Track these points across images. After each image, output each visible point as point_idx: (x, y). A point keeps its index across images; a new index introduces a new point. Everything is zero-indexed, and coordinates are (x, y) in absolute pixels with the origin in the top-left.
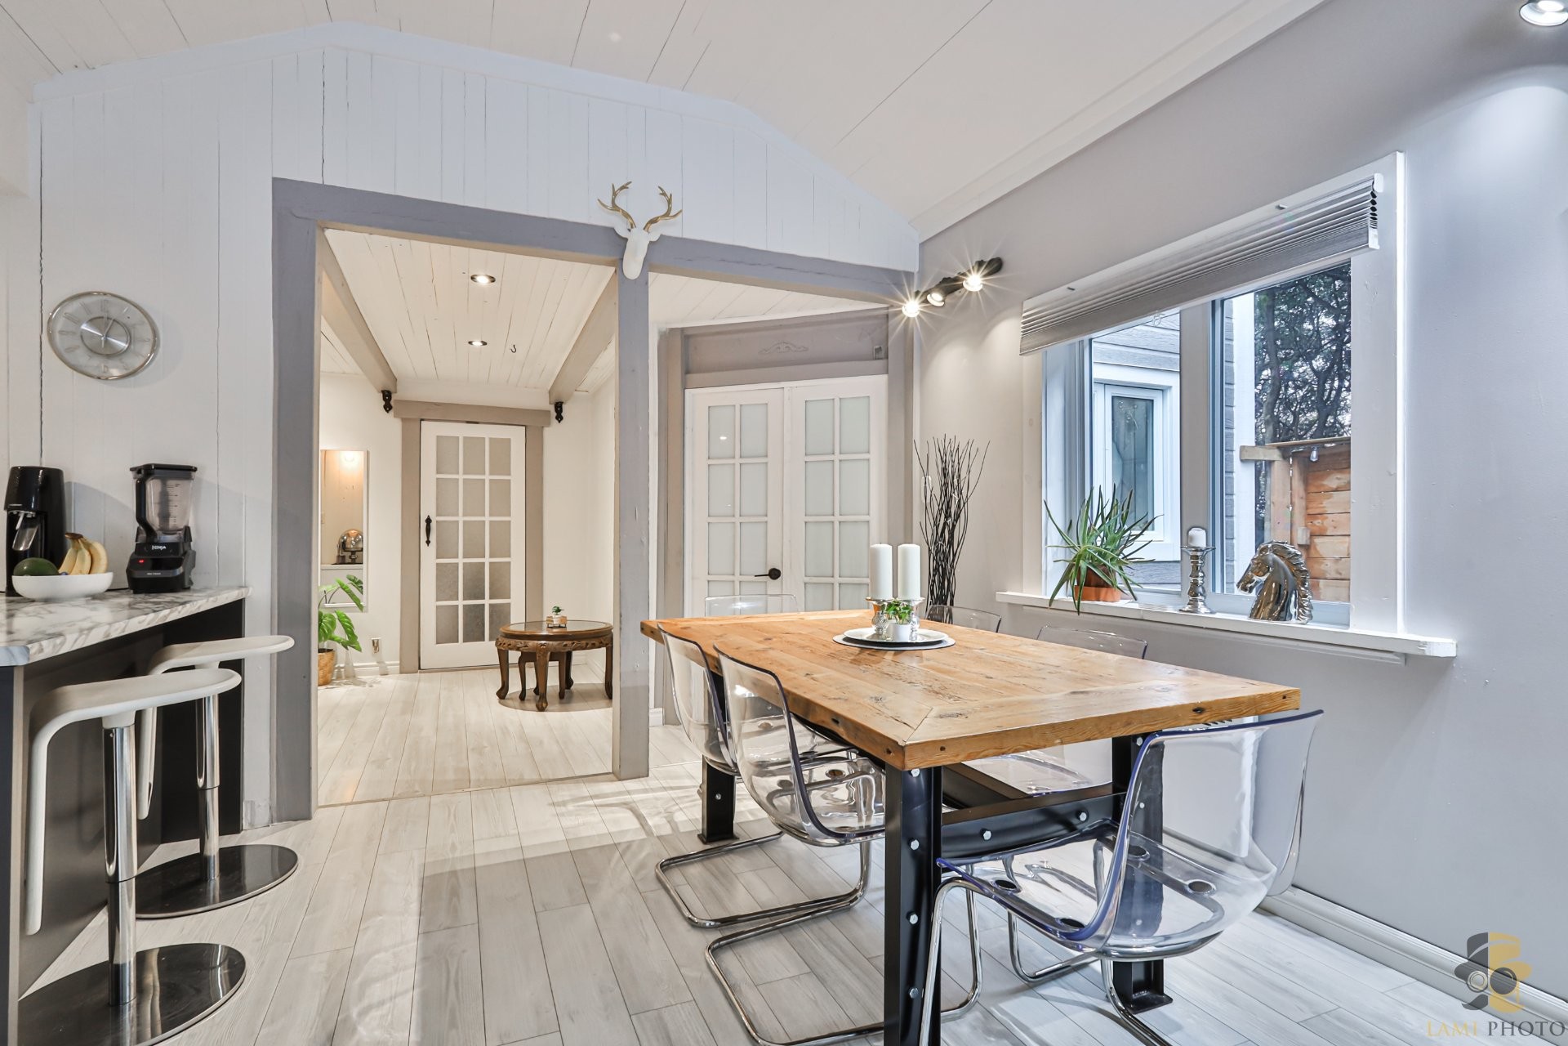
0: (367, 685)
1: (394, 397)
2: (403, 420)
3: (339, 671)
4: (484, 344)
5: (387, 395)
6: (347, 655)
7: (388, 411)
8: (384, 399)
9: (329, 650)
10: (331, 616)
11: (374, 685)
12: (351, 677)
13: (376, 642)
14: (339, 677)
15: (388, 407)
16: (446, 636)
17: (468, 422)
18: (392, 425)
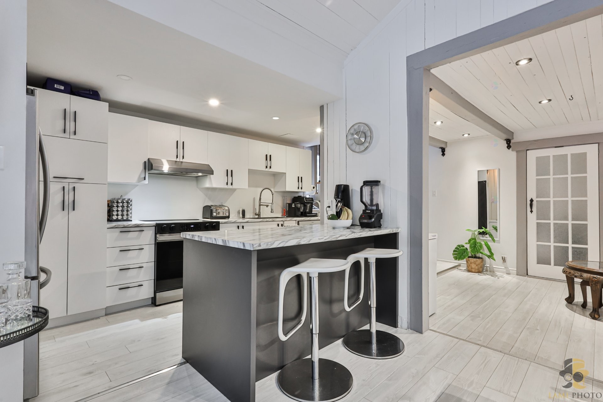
0: (497, 277)
1: (512, 141)
2: (517, 152)
3: (487, 268)
4: (550, 100)
5: (508, 141)
6: (490, 261)
7: (509, 149)
8: (507, 143)
9: (481, 258)
10: (480, 243)
11: (500, 278)
12: (492, 272)
13: (503, 257)
14: (487, 271)
15: (509, 147)
16: (543, 260)
17: (556, 147)
18: (512, 155)
